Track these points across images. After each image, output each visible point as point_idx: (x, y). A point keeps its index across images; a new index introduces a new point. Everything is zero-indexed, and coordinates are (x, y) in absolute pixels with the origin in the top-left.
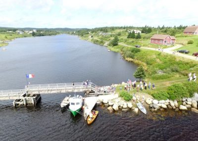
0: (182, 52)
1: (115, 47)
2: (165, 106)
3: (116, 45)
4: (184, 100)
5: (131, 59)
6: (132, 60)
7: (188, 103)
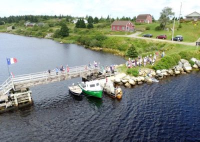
0: (145, 36)
1: (67, 38)
2: (166, 74)
3: (67, 36)
4: (174, 68)
5: (98, 48)
6: (101, 49)
7: (178, 69)
